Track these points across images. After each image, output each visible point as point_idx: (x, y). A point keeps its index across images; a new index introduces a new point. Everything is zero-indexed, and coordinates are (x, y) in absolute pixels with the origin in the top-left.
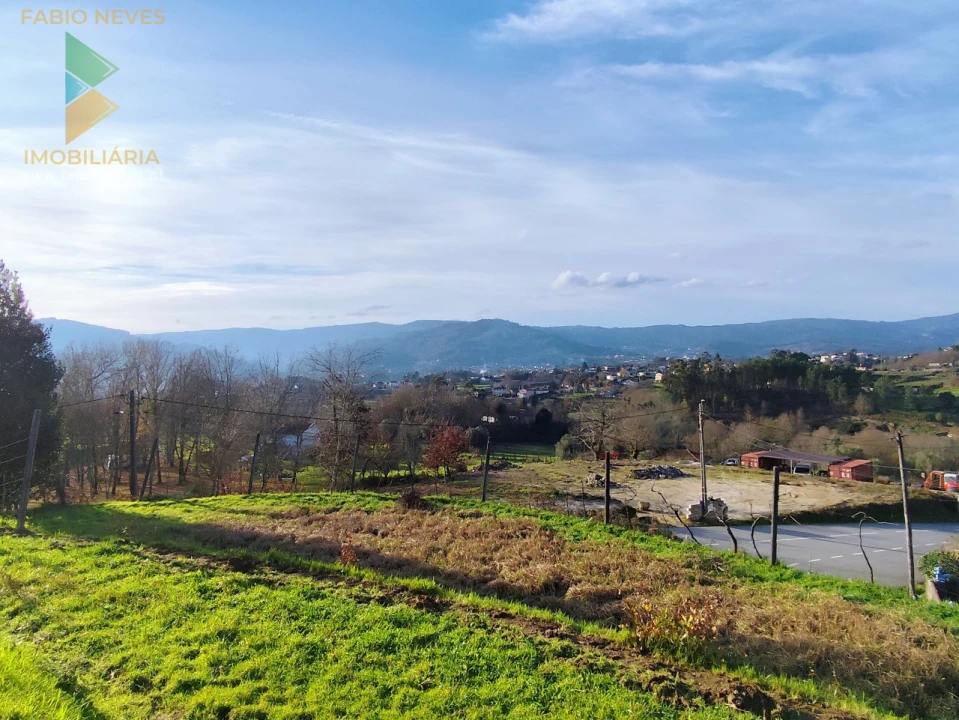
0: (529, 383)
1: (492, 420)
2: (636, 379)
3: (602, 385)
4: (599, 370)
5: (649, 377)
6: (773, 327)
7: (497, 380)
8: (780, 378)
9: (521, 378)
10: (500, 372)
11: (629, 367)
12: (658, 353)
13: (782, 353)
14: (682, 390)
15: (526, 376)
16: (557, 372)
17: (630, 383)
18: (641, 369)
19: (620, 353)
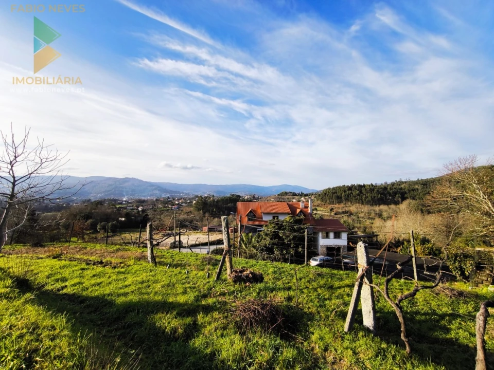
0: (143, 204)
1: (123, 219)
2: (186, 203)
3: (174, 205)
4: (174, 199)
5: (191, 202)
6: (233, 186)
7: (130, 203)
8: (232, 203)
9: (141, 202)
10: (132, 199)
11: (185, 199)
12: (196, 194)
13: (233, 195)
14: (201, 207)
15: (144, 201)
16: (157, 200)
17: (184, 204)
18: (189, 199)
19: (183, 193)
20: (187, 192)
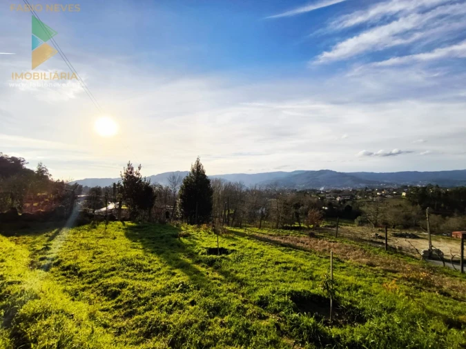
0: (341, 195)
1: (326, 208)
2: (392, 194)
4: (373, 190)
5: (399, 194)
7: (327, 193)
9: (338, 193)
10: (328, 190)
11: (388, 190)
12: (403, 184)
14: (417, 200)
15: (340, 192)
16: (353, 190)
17: (389, 196)
18: (395, 190)
19: (383, 183)
20: (389, 182)
